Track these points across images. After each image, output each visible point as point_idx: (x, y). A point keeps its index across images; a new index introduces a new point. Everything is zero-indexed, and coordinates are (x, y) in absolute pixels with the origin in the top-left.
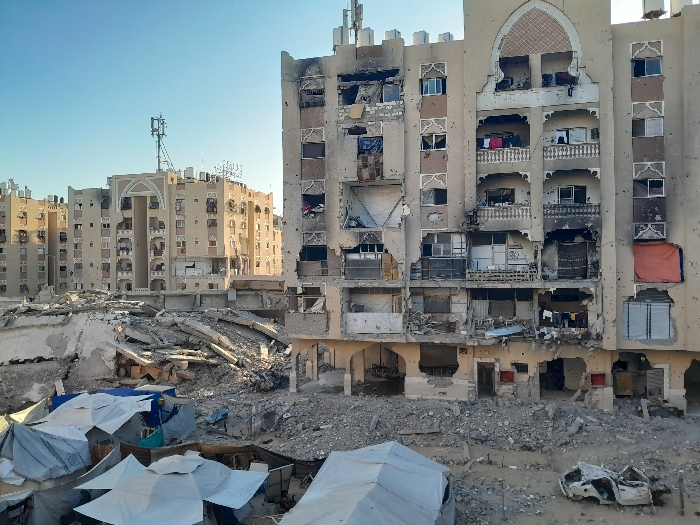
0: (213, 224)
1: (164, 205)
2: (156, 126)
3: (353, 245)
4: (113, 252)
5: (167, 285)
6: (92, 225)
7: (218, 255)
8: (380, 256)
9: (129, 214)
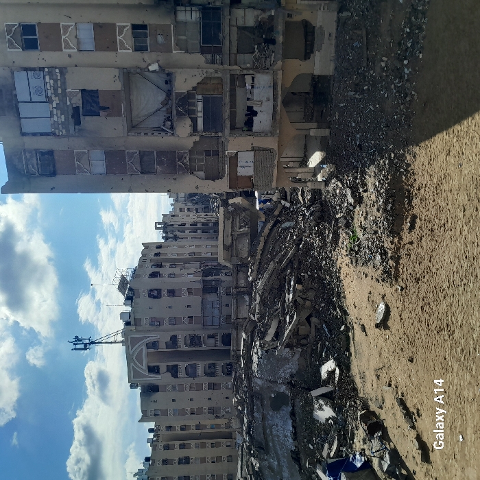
0: (172, 293)
1: (154, 336)
2: (82, 346)
3: (189, 122)
4: (197, 380)
5: (226, 332)
6: (174, 400)
7: (200, 286)
8: (200, 97)
9: (163, 367)
